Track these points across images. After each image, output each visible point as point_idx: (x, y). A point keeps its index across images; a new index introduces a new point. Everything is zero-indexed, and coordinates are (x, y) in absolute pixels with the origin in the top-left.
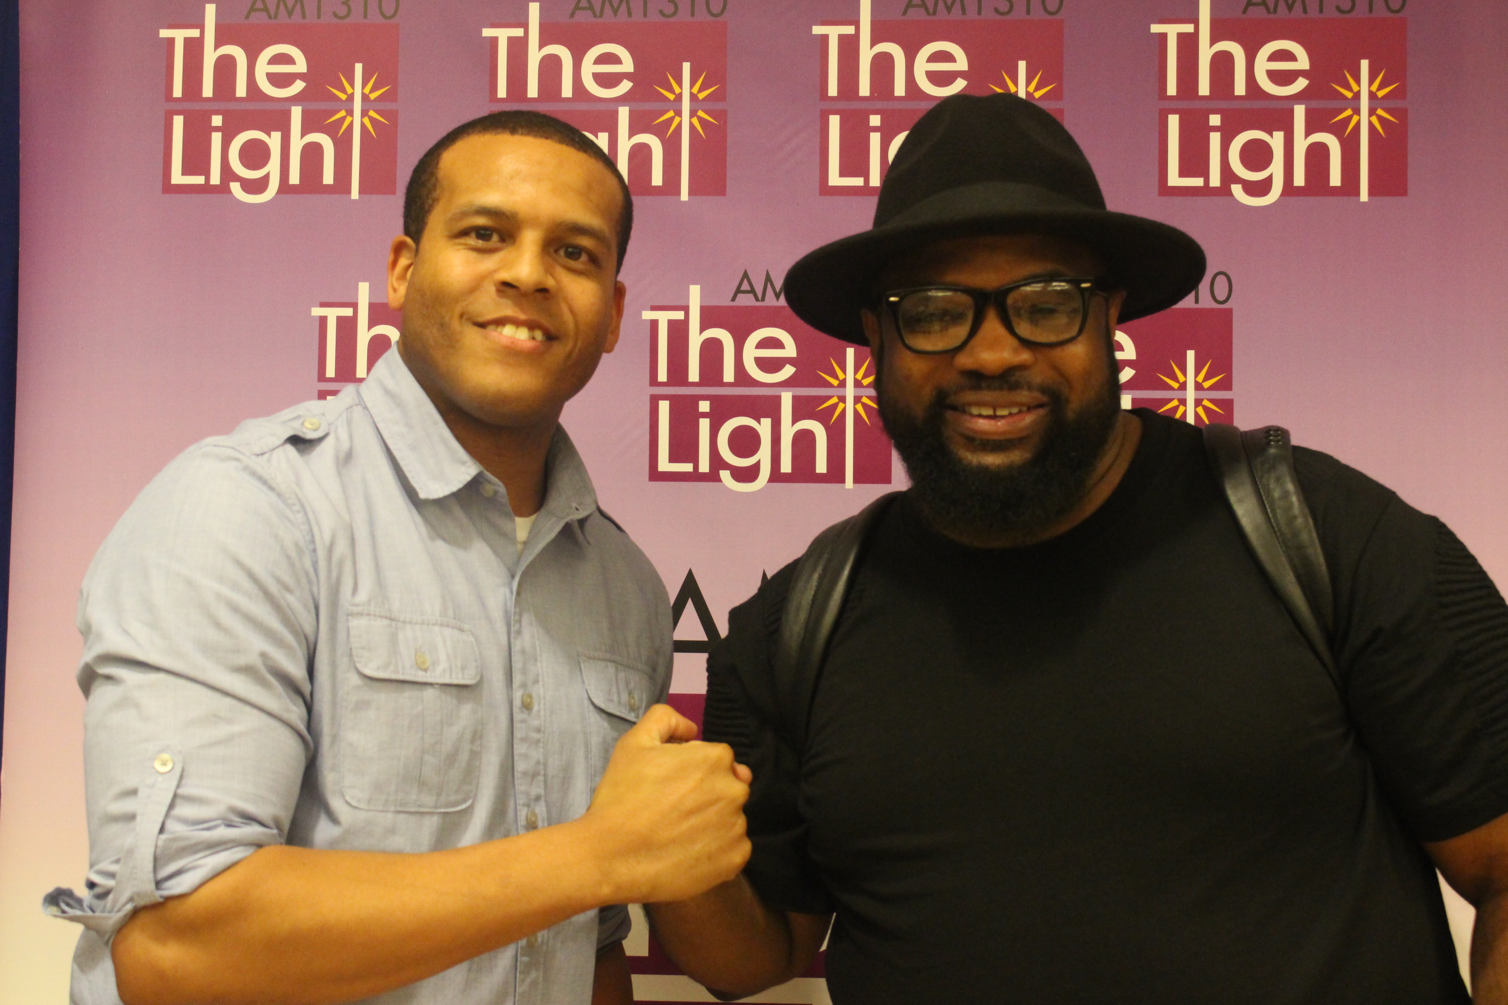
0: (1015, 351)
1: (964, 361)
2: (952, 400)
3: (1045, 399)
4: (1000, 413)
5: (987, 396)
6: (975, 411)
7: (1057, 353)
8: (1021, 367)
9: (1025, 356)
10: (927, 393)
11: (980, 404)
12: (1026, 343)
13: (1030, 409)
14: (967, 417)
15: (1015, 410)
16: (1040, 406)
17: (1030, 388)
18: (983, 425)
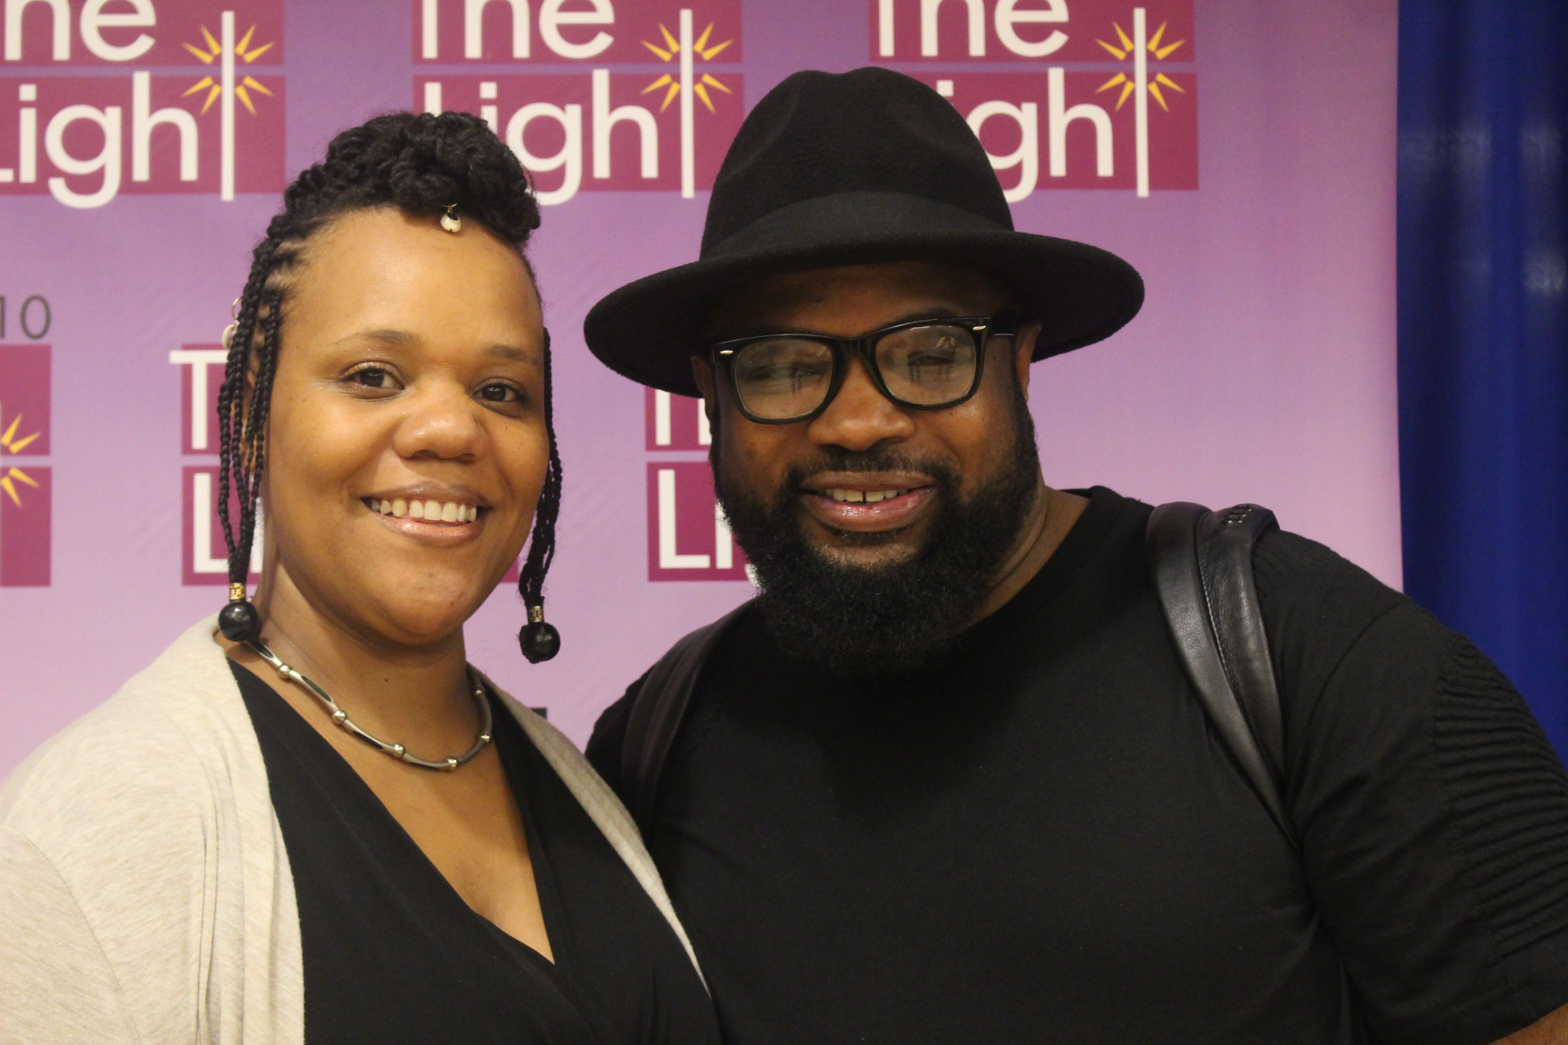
0: (889, 418)
1: (823, 432)
2: (807, 482)
3: (928, 479)
4: (870, 499)
5: (851, 476)
6: (839, 495)
7: (943, 418)
8: (898, 439)
9: (901, 424)
10: (778, 472)
11: (846, 487)
12: (903, 407)
13: (910, 491)
14: (827, 504)
15: (890, 494)
16: (925, 487)
17: (906, 466)
18: (851, 513)
